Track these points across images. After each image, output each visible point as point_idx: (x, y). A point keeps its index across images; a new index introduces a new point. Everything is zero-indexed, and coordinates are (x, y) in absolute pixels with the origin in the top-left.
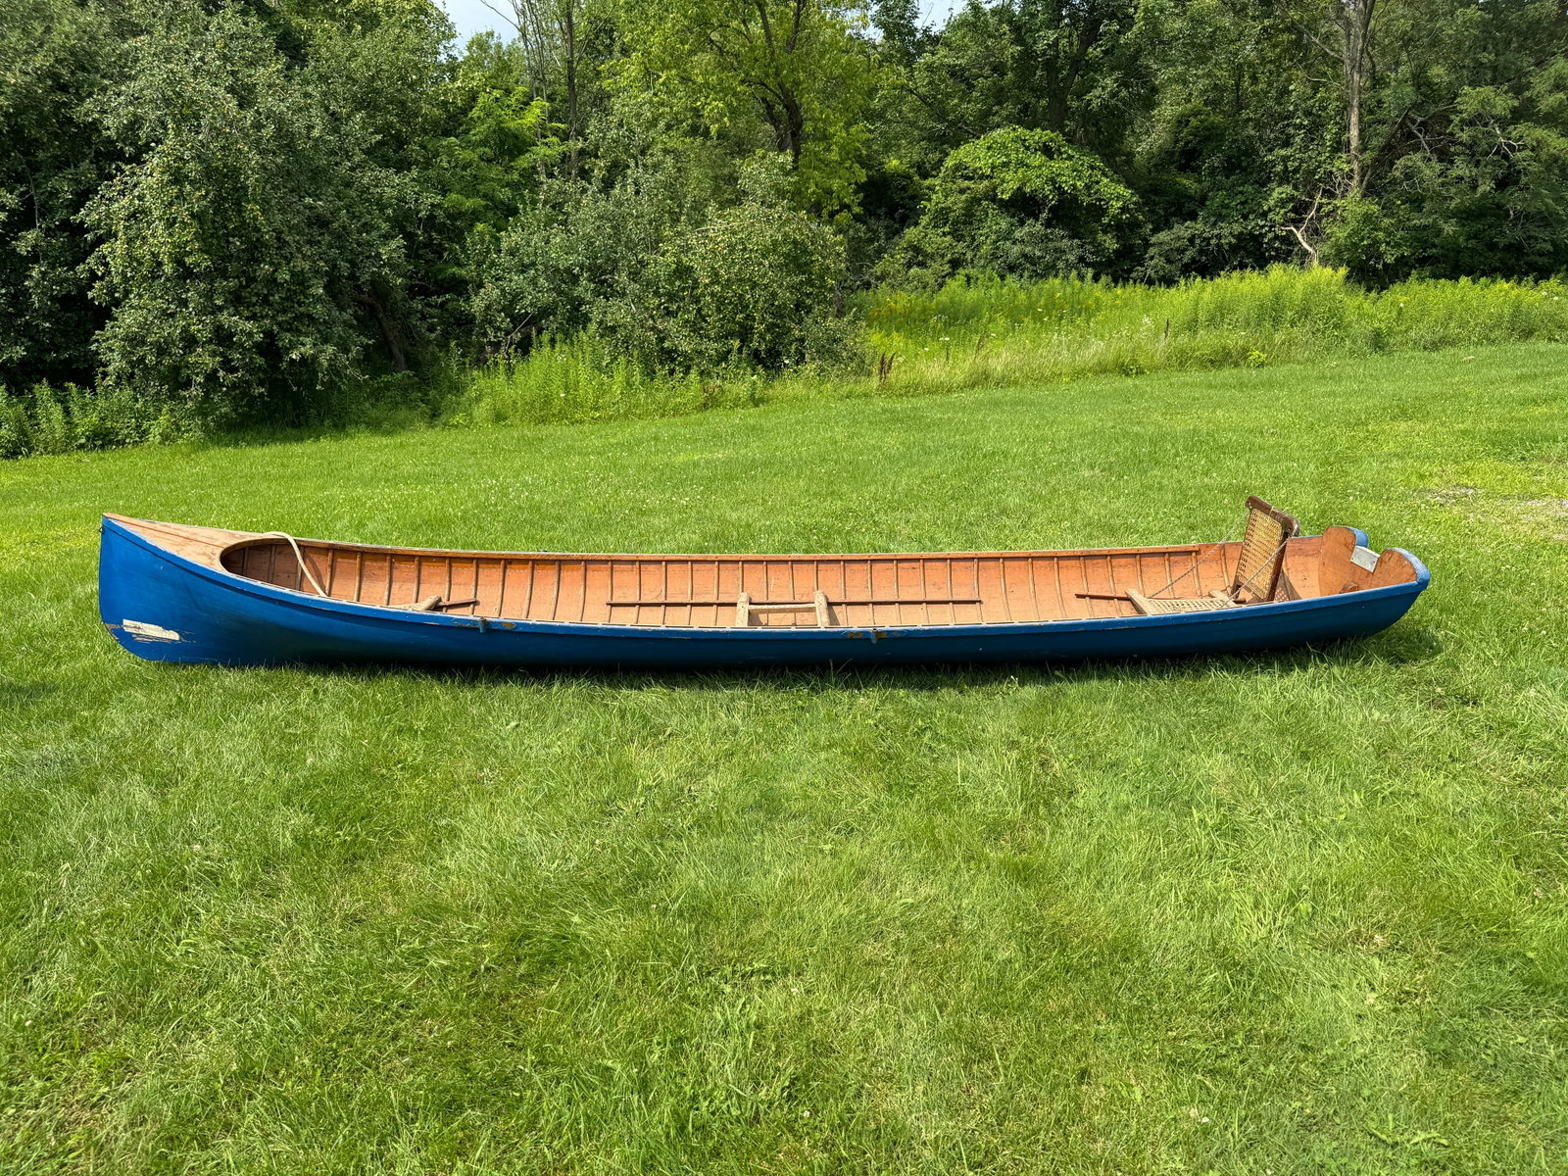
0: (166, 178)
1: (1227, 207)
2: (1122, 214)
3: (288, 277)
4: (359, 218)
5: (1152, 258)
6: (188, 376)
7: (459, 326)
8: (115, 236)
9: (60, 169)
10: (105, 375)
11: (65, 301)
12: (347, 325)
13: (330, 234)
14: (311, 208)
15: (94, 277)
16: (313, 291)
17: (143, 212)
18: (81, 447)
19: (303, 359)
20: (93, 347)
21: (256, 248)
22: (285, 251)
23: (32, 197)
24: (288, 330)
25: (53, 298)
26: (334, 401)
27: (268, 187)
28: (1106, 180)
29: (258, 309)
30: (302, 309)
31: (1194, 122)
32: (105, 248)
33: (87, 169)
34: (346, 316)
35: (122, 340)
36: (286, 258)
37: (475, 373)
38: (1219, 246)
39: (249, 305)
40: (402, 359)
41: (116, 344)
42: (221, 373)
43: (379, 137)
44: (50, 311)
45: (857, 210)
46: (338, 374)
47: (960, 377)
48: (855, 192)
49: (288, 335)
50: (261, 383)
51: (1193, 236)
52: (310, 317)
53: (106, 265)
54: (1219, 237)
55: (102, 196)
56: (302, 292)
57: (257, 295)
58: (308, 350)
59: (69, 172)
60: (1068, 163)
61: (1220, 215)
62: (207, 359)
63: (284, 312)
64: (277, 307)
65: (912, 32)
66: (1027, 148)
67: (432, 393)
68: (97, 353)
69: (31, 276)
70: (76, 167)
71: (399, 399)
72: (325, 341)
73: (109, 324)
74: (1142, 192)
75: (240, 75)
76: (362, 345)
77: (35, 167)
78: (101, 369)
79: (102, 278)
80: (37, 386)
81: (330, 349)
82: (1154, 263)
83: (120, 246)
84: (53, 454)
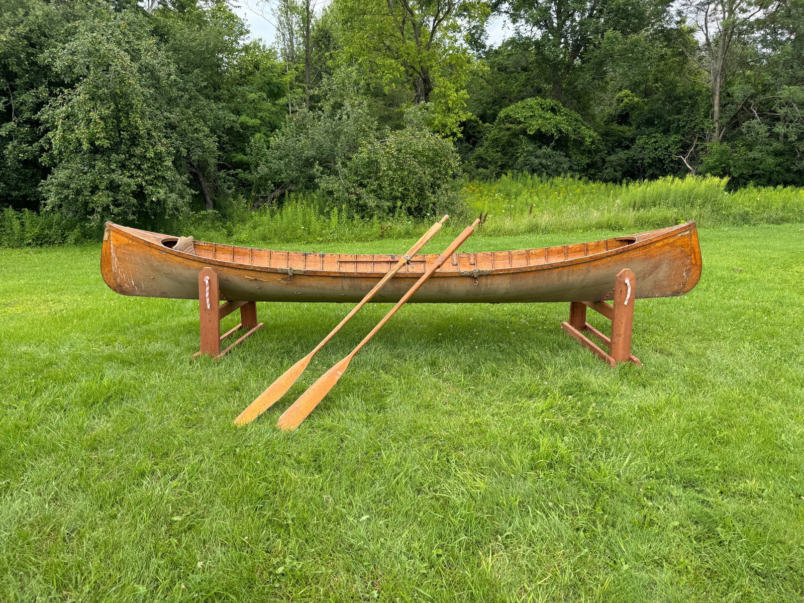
0: (87, 96)
1: (647, 144)
2: (591, 145)
3: (153, 156)
4: (193, 125)
5: (606, 169)
6: (93, 208)
7: (244, 187)
8: (56, 127)
9: (28, 90)
10: (45, 205)
11: (26, 163)
12: (184, 183)
13: (177, 133)
14: (168, 118)
15: (42, 150)
16: (166, 163)
17: (73, 115)
18: (29, 244)
19: (159, 200)
20: (40, 189)
21: (136, 138)
22: (152, 141)
23: (11, 105)
24: (151, 185)
25: (20, 161)
26: (175, 225)
27: (145, 105)
28: (583, 127)
29: (134, 172)
30: (160, 173)
31: (626, 100)
32: (50, 134)
33: (43, 91)
34: (184, 178)
35: (57, 186)
36: (152, 144)
37: (253, 213)
38: (642, 164)
39: (130, 170)
40: (212, 203)
41: (53, 189)
42: (112, 207)
43: (205, 84)
44: (17, 168)
45: (460, 135)
46: (177, 209)
47: (522, 227)
48: (460, 126)
49: (151, 187)
50: (134, 214)
51: (628, 158)
52: (164, 178)
53: (50, 144)
54: (643, 159)
55: (51, 106)
56: (160, 164)
57: (135, 164)
58: (162, 196)
59: (33, 92)
60: (564, 117)
61: (643, 148)
62: (104, 199)
63: (149, 174)
64: (145, 171)
65: (484, 47)
66: (543, 109)
67: (228, 223)
68: (41, 193)
69: (7, 148)
70: (37, 89)
71: (209, 225)
72: (171, 192)
73: (49, 177)
74: (602, 135)
75: (132, 44)
76: (192, 195)
77: (13, 89)
78: (43, 202)
79: (47, 151)
80: (6, 209)
81: (174, 196)
82: (608, 172)
83: (59, 133)
84: (13, 248)
